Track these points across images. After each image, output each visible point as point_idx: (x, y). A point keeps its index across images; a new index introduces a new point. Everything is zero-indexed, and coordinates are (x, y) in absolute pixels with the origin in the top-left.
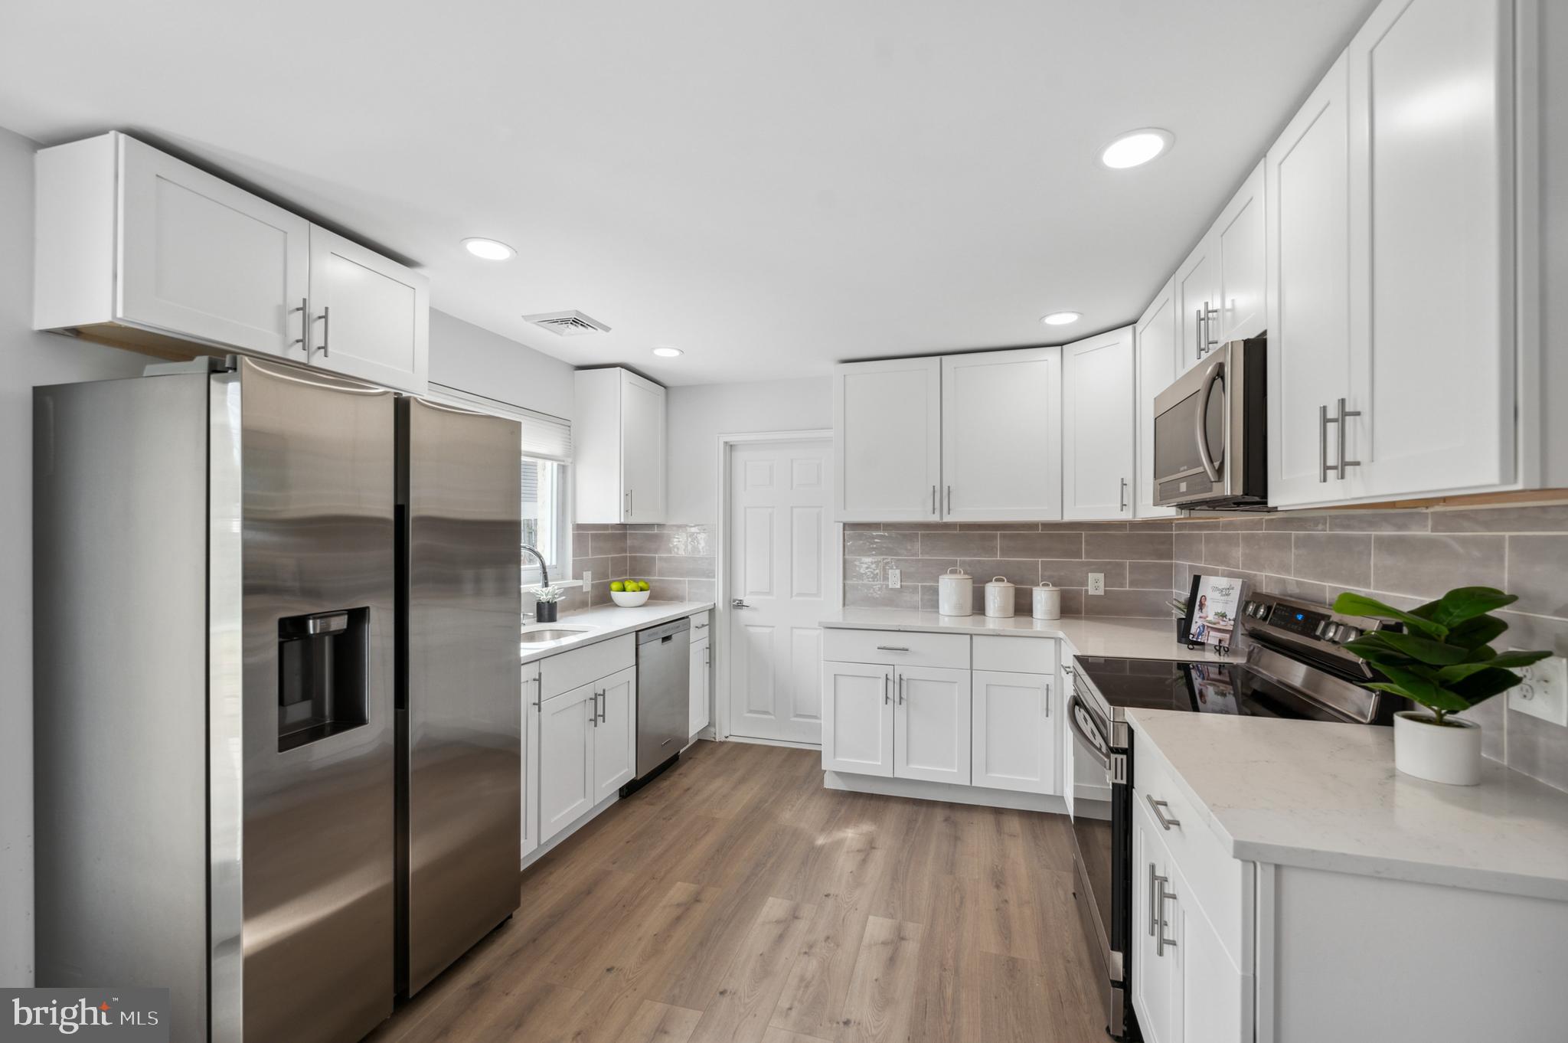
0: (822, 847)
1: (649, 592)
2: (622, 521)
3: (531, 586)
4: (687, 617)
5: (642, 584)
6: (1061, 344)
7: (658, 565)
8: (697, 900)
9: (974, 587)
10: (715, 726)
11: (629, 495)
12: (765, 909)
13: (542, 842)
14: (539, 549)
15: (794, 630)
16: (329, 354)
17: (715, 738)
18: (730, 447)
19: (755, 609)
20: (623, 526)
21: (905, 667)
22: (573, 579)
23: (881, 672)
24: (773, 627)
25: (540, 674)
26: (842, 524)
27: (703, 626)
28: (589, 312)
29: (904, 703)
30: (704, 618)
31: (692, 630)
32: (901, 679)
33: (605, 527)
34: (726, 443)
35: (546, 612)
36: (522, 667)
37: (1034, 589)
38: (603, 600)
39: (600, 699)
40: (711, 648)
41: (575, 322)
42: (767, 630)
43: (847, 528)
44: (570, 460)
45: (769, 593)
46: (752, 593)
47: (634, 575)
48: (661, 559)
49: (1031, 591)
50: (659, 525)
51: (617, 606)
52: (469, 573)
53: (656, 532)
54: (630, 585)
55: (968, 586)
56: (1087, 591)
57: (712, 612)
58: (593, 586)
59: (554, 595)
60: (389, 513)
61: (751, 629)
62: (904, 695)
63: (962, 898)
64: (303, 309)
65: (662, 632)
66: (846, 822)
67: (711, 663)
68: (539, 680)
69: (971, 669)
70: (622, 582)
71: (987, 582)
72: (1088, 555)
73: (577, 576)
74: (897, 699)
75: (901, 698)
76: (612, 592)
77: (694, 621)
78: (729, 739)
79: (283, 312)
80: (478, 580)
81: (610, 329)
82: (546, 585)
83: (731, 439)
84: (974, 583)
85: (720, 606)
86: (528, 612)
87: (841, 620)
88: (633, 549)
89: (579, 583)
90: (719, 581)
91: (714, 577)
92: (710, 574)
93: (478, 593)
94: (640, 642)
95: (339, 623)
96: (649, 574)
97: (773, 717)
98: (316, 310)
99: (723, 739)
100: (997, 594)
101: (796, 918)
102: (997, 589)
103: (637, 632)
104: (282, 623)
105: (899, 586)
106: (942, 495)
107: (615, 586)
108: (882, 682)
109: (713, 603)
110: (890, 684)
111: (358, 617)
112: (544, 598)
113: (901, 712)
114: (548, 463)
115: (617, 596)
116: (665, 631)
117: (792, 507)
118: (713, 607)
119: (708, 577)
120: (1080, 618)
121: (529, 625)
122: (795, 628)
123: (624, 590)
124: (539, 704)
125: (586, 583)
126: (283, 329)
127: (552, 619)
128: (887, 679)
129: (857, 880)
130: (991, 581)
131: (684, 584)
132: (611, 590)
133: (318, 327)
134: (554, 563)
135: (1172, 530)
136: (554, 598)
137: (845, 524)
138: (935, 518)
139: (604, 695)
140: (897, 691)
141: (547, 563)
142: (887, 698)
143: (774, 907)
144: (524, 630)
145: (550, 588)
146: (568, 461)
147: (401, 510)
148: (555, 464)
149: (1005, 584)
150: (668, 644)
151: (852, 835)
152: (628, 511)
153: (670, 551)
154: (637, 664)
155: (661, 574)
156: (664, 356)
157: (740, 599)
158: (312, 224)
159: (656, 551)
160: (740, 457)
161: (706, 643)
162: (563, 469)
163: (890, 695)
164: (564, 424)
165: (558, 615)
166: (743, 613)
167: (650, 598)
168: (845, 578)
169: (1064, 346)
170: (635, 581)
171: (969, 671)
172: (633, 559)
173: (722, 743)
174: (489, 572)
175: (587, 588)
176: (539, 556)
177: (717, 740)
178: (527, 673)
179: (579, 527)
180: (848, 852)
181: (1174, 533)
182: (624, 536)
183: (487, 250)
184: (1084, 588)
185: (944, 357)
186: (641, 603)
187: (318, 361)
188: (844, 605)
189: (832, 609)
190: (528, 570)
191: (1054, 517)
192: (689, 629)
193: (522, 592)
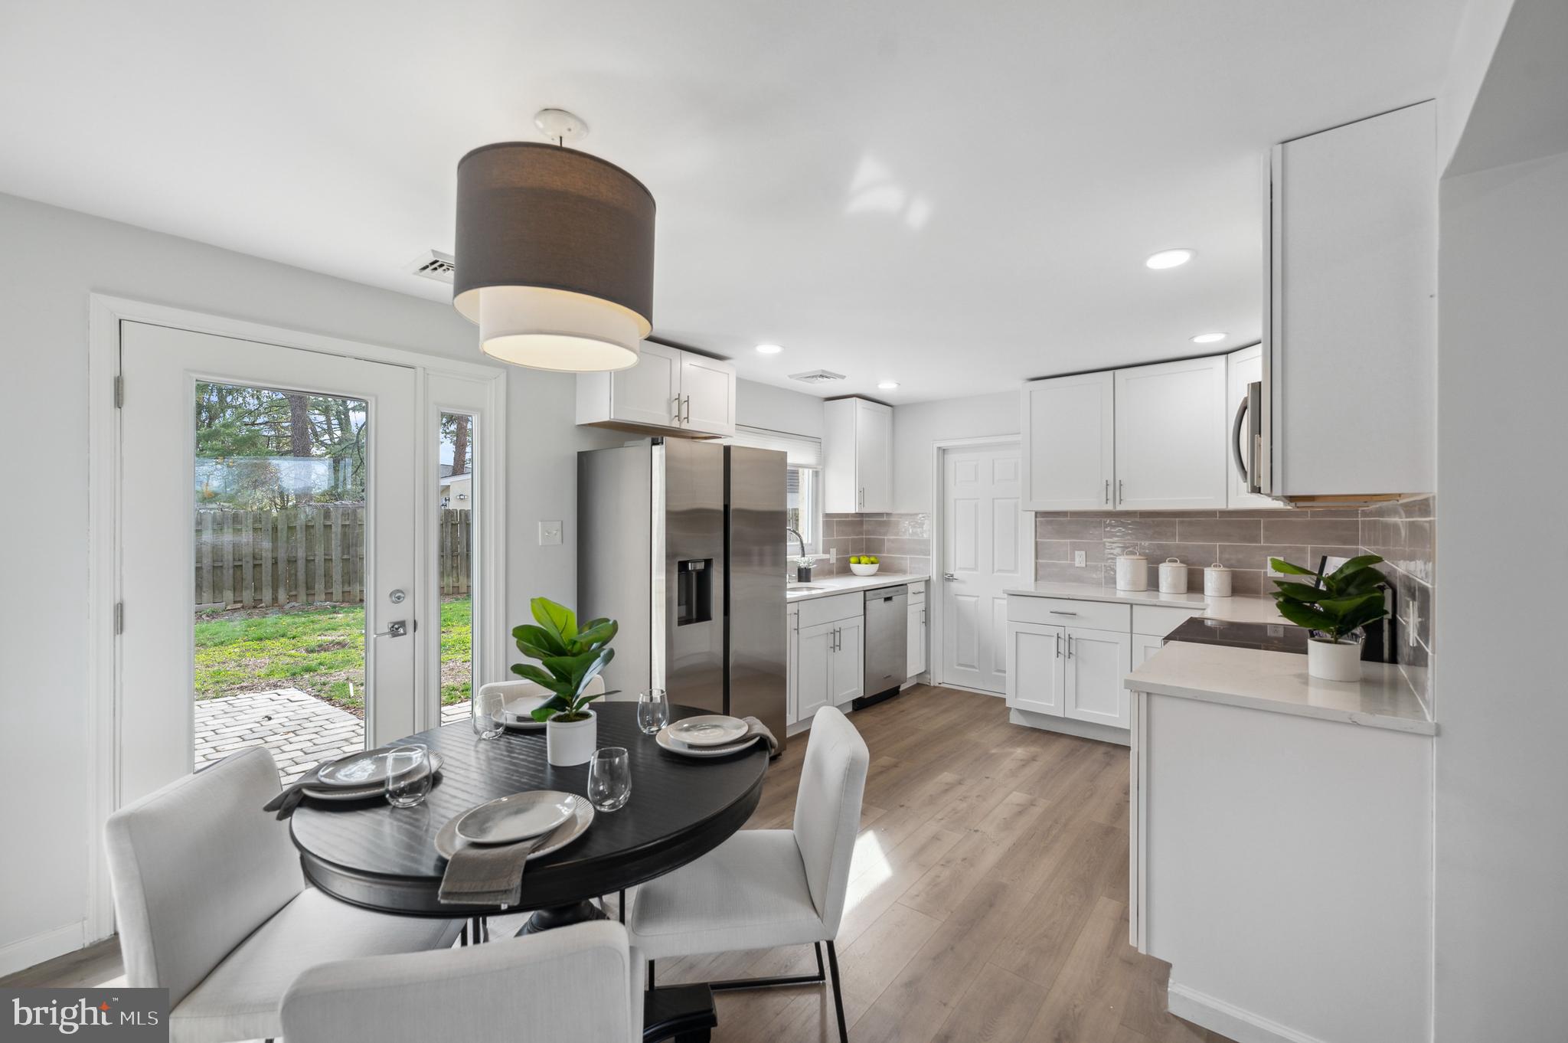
0: (994, 754)
1: (878, 565)
2: (857, 511)
3: (794, 557)
4: (906, 584)
5: (873, 559)
6: (1227, 353)
7: (887, 545)
8: (895, 766)
9: (1149, 567)
10: (930, 674)
11: (862, 492)
12: (940, 777)
13: (800, 720)
14: (800, 532)
15: (995, 600)
16: (690, 421)
17: (929, 683)
18: (943, 451)
19: (963, 582)
20: (861, 515)
21: (1074, 628)
22: (823, 553)
23: (1054, 631)
24: (978, 597)
25: (798, 611)
26: (1033, 513)
27: (920, 592)
28: (829, 368)
29: (1072, 657)
30: (921, 587)
31: (910, 595)
32: (1070, 638)
33: (847, 515)
34: (939, 448)
35: (804, 575)
36: (788, 605)
37: (1205, 569)
38: (845, 570)
39: (837, 634)
40: (927, 611)
41: (822, 376)
42: (974, 599)
43: (1038, 515)
44: (821, 467)
45: (975, 569)
46: (960, 569)
47: (869, 552)
48: (889, 540)
49: (1203, 570)
50: (888, 514)
51: (855, 575)
52: (756, 549)
53: (885, 519)
54: (864, 559)
55: (1143, 566)
56: (1266, 573)
57: (928, 582)
58: (837, 559)
59: (809, 563)
60: (722, 508)
61: (960, 598)
62: (1073, 650)
63: (1092, 795)
64: (678, 399)
65: (885, 593)
66: (1019, 744)
67: (927, 622)
68: (798, 614)
69: (1131, 633)
70: (859, 557)
71: (1161, 562)
72: (1267, 539)
73: (826, 551)
74: (1067, 654)
75: (1070, 653)
76: (851, 565)
77: (911, 588)
78: (942, 685)
79: (670, 402)
80: (761, 554)
81: (845, 377)
82: (803, 555)
83: (943, 445)
84: (1148, 564)
85: (934, 578)
86: (792, 575)
87: (1033, 590)
88: (868, 532)
89: (827, 556)
90: (934, 558)
91: (929, 555)
92: (927, 553)
93: (761, 563)
94: (867, 599)
95: (701, 566)
96: (880, 552)
97: (977, 671)
98: (683, 398)
99: (937, 685)
100: (1169, 574)
101: (960, 784)
102: (1169, 568)
103: (865, 591)
104: (680, 563)
105: (1084, 565)
106: (1115, 488)
107: (853, 560)
108: (1055, 639)
109: (928, 575)
110: (1061, 642)
111: (708, 563)
112: (803, 565)
113: (1071, 665)
114: (806, 470)
115: (854, 567)
116: (887, 593)
117: (993, 499)
118: (928, 579)
119: (925, 555)
120: (1259, 598)
121: (791, 582)
122: (997, 598)
123: (860, 563)
124: (798, 629)
125: (833, 556)
126: (670, 412)
127: (808, 580)
128: (1058, 637)
129: (1013, 773)
130: (1165, 562)
131: (907, 560)
132: (850, 562)
133: (684, 407)
134: (810, 542)
135: (1357, 517)
136: (809, 566)
137: (1036, 513)
138: (1109, 507)
139: (840, 632)
140: (1067, 648)
141: (805, 542)
142: (1058, 652)
143: (947, 777)
144: (789, 586)
145: (806, 559)
146: (819, 468)
147: (727, 507)
148: (811, 471)
149: (1178, 564)
150: (889, 603)
151: (1020, 752)
152: (862, 504)
153: (897, 534)
154: (865, 614)
155: (889, 552)
156: (887, 387)
157: (951, 573)
158: (683, 352)
159: (885, 534)
160: (951, 458)
161: (922, 606)
162: (816, 474)
163: (1061, 650)
164: (816, 440)
165: (812, 579)
166: (954, 585)
167: (879, 570)
168: (1037, 557)
169: (1229, 355)
170: (869, 557)
171: (1130, 634)
172: (868, 540)
173: (935, 687)
174: (768, 549)
175: (833, 560)
176: (799, 536)
177: (932, 685)
178: (791, 609)
179: (827, 515)
180: (1013, 760)
181: (1360, 519)
182: (861, 523)
183: (768, 349)
184: (1262, 571)
185: (1117, 372)
186: (873, 573)
187: (685, 426)
188: (1036, 580)
189: (1025, 581)
190: (792, 545)
191: (1220, 505)
192: (907, 593)
193: (788, 560)
